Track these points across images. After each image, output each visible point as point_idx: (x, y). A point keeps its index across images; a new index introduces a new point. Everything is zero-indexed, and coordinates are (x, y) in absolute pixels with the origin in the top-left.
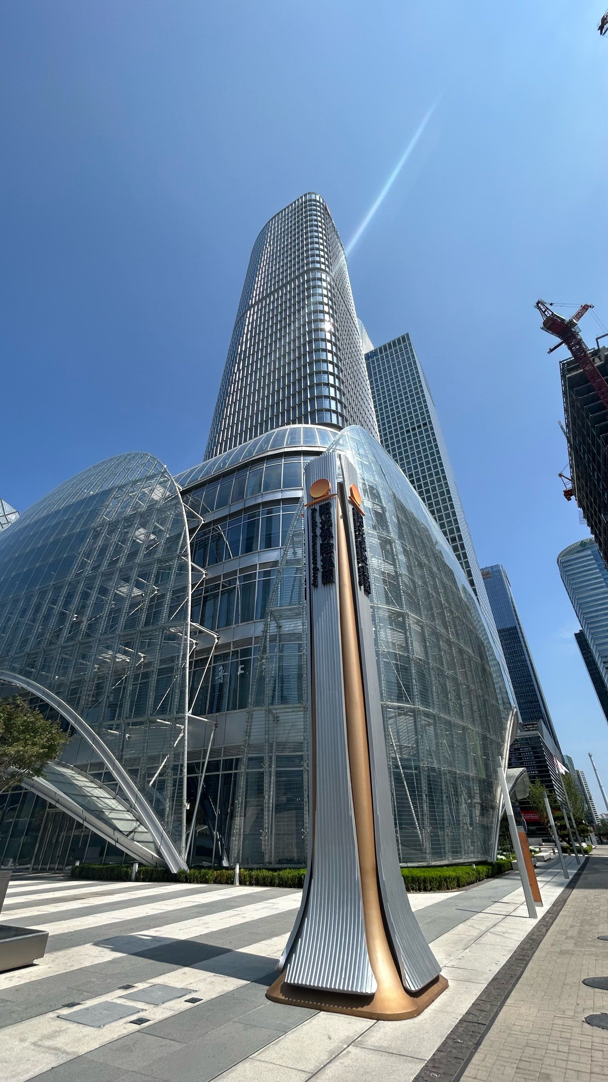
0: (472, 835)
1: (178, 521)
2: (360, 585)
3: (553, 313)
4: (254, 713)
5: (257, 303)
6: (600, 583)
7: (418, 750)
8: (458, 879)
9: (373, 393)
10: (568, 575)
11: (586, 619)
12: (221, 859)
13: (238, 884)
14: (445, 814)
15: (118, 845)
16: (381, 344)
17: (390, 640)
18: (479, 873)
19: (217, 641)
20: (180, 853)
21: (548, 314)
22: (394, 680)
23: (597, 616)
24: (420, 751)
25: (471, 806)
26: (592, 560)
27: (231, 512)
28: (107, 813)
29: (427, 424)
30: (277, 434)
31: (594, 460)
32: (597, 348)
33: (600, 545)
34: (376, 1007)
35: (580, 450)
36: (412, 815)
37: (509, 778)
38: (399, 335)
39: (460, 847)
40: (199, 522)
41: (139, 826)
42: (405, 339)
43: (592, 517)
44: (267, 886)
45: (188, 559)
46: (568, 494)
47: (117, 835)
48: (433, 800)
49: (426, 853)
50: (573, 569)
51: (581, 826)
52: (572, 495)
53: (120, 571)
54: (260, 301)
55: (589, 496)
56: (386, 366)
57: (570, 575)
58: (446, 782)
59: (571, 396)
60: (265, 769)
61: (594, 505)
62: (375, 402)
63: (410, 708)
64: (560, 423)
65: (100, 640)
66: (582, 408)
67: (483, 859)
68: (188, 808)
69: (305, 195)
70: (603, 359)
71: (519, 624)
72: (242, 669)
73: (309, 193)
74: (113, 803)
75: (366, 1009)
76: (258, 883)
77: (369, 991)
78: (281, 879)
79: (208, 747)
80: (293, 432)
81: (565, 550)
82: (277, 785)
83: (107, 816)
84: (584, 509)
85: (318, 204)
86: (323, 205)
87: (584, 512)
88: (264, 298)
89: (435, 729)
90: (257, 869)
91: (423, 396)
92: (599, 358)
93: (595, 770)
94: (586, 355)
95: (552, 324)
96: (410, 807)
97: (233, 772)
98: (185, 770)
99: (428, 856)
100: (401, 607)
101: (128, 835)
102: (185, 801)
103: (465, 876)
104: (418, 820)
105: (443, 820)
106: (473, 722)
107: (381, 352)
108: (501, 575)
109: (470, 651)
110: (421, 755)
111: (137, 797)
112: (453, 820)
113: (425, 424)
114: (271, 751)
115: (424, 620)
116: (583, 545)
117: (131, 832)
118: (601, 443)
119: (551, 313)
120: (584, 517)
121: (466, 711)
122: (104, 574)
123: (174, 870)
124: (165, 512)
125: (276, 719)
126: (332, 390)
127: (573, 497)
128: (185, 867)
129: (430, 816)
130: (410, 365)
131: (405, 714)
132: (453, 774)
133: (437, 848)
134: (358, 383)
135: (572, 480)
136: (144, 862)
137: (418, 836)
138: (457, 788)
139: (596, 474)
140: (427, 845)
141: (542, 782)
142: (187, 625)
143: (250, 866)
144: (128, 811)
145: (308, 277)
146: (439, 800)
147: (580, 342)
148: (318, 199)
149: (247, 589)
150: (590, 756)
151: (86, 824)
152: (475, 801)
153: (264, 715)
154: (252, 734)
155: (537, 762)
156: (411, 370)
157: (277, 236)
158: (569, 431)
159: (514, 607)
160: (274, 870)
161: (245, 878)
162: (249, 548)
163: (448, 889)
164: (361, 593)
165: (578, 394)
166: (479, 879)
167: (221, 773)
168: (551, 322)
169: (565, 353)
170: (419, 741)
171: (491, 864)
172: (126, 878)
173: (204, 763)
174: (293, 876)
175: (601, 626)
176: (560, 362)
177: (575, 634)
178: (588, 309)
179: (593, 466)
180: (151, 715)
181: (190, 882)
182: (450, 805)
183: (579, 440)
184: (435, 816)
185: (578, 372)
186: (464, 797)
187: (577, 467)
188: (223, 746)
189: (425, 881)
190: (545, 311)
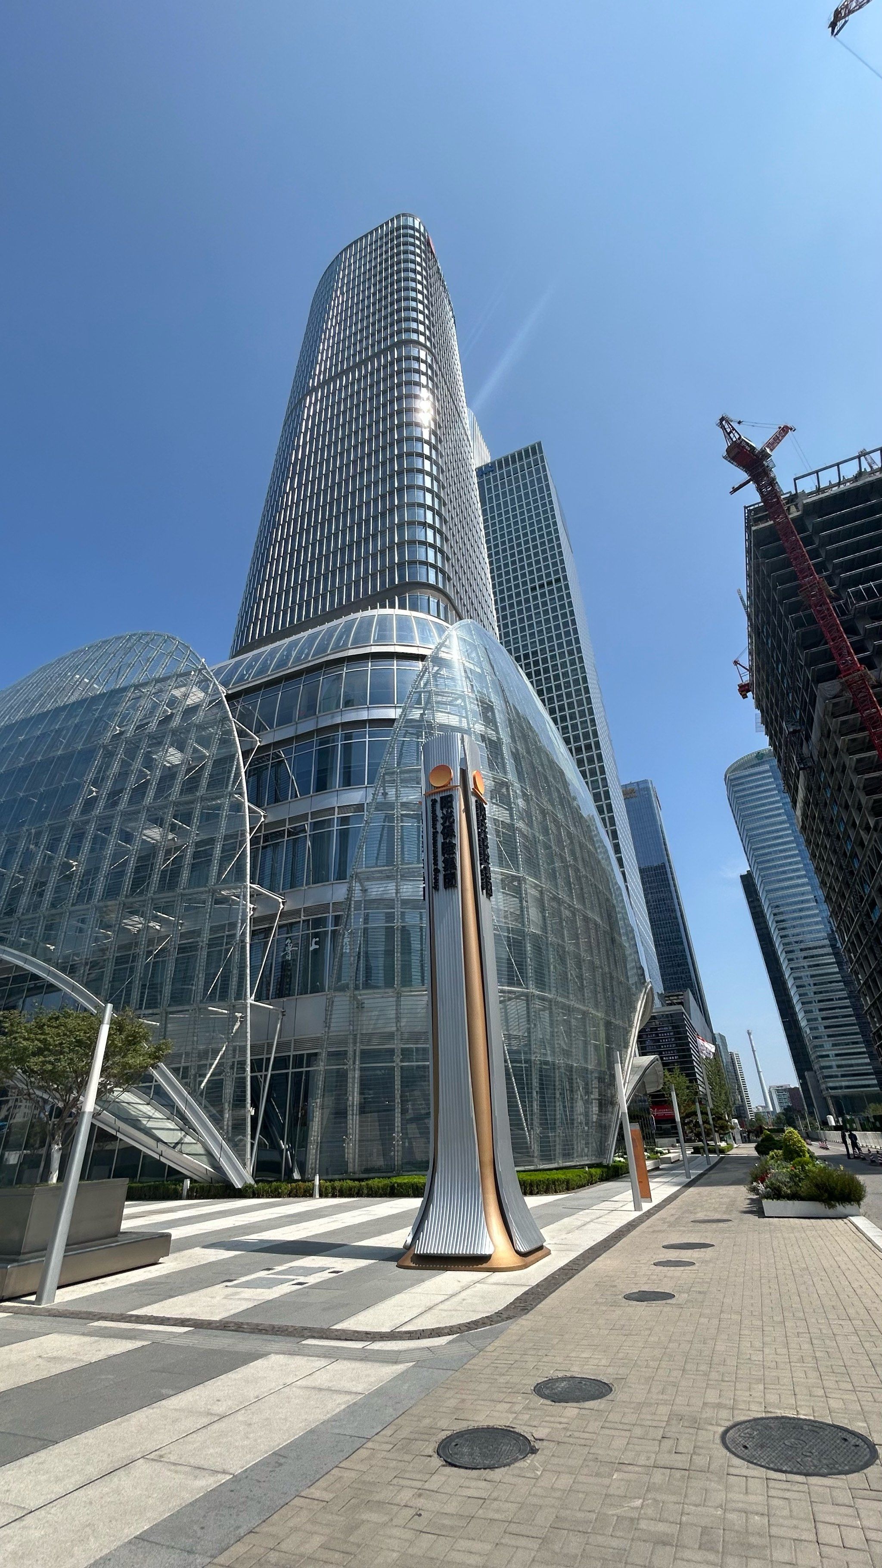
0: (587, 1135)
1: (226, 741)
2: (483, 889)
3: (740, 437)
4: (336, 999)
5: (321, 385)
6: (778, 808)
7: (530, 1041)
8: (568, 1182)
9: (487, 534)
10: (738, 798)
11: (756, 856)
12: (292, 1171)
13: (317, 1196)
14: (558, 1113)
15: (162, 1159)
16: (501, 455)
17: (502, 908)
18: (591, 1175)
19: (282, 906)
20: (244, 1165)
21: (735, 437)
22: (504, 956)
23: (770, 853)
24: (533, 1042)
25: (587, 1103)
26: (769, 777)
27: (299, 733)
28: (145, 1122)
29: (560, 581)
30: (361, 622)
31: (779, 648)
32: (794, 492)
33: (779, 761)
34: (493, 1263)
35: (763, 631)
36: (520, 1115)
37: (635, 1069)
38: (527, 443)
39: (573, 1149)
40: (254, 742)
41: (185, 1136)
42: (535, 450)
43: (772, 723)
44: (353, 1197)
45: (243, 797)
46: (744, 690)
47: (161, 1147)
48: (544, 1098)
49: (533, 1157)
50: (744, 790)
51: (720, 1122)
52: (748, 691)
53: (148, 810)
54: (326, 382)
55: (770, 695)
56: (507, 489)
57: (740, 797)
58: (560, 1076)
59: (756, 558)
60: (349, 1065)
61: (775, 707)
62: (489, 549)
63: (522, 992)
64: (739, 592)
65: (124, 905)
66: (769, 576)
67: (598, 1161)
68: (253, 1113)
69: (398, 217)
70: (800, 508)
71: (669, 862)
72: (316, 943)
73: (404, 215)
74: (148, 1109)
75: (484, 1265)
76: (342, 1195)
77: (487, 1253)
78: (370, 1188)
79: (274, 1039)
80: (383, 619)
81: (738, 761)
82: (361, 1085)
83: (145, 1125)
84: (762, 712)
85: (417, 234)
86: (424, 237)
87: (762, 716)
88: (332, 379)
89: (550, 1016)
90: (340, 1180)
91: (558, 538)
92: (796, 506)
93: (753, 1051)
94: (778, 502)
95: (738, 453)
96: (517, 1106)
97: (304, 1069)
98: (248, 1069)
99: (536, 1160)
100: (518, 871)
101: (174, 1147)
102: (249, 1105)
103: (575, 1179)
104: (526, 1120)
105: (555, 1119)
106: (596, 1006)
107: (501, 468)
108: (649, 794)
109: (598, 920)
110: (533, 1046)
111: (186, 1102)
112: (566, 1120)
113: (558, 580)
114: (355, 1043)
115: (546, 885)
116: (760, 757)
117: (177, 1144)
118: (789, 627)
119: (737, 437)
120: (762, 723)
121: (587, 993)
122: (124, 814)
123: (239, 1185)
124: (207, 728)
125: (360, 1006)
126: (430, 533)
127: (750, 694)
128: (251, 1181)
129: (541, 1115)
130: (541, 489)
131: (517, 998)
132: (570, 1068)
133: (546, 1151)
134: (466, 521)
135: (750, 670)
136: (195, 1177)
137: (526, 1138)
138: (572, 1083)
139: (780, 666)
140: (535, 1148)
141: (682, 1069)
142: (246, 887)
143: (330, 1177)
144: (168, 1119)
145: (400, 353)
146: (551, 1098)
147: (772, 482)
148: (417, 226)
149: (320, 841)
150: (749, 1034)
151: (119, 1135)
152: (592, 1097)
153: (348, 1003)
154: (332, 1025)
155: (677, 1045)
156: (543, 498)
157: (354, 279)
158: (751, 604)
159: (664, 839)
160: (360, 1180)
161: (326, 1189)
162: (322, 785)
163: (556, 1192)
164: (483, 897)
165: (765, 556)
166: (591, 1182)
167: (290, 1071)
168: (736, 450)
169: (752, 496)
170: (532, 1030)
171: (607, 1167)
172: (176, 1196)
173: (268, 1059)
174: (385, 1185)
175: (775, 867)
176: (746, 508)
177: (741, 876)
178: (787, 432)
179: (777, 655)
180: (201, 1002)
181: (258, 1197)
182: (564, 1102)
183: (762, 618)
184: (546, 1115)
185: (767, 524)
186: (580, 1093)
187: (758, 654)
188: (293, 1039)
189: (531, 1185)
190: (731, 432)
